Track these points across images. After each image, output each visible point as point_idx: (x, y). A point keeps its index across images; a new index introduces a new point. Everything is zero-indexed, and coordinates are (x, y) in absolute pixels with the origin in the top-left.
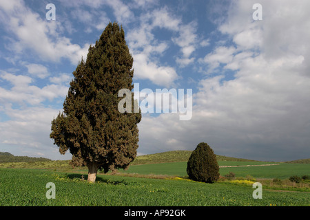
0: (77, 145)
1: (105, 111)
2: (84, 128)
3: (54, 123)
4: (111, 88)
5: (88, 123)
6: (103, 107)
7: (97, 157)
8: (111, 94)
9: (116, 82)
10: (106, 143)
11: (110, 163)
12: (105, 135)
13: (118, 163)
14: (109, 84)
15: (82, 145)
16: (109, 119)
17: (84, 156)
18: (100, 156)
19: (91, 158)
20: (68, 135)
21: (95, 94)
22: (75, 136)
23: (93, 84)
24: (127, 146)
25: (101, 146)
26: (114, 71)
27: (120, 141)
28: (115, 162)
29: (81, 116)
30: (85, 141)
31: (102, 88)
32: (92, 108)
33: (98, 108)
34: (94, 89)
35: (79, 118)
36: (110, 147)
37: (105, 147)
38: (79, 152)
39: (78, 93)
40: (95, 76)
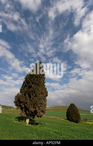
0: (23, 106)
1: (35, 92)
2: (27, 100)
3: (16, 97)
4: (37, 84)
5: (28, 97)
6: (34, 91)
7: (30, 112)
8: (37, 86)
9: (39, 82)
10: (34, 106)
11: (35, 115)
12: (34, 103)
13: (38, 115)
14: (37, 82)
15: (25, 106)
16: (36, 96)
17: (25, 111)
18: (32, 112)
19: (28, 112)
20: (20, 102)
21: (31, 86)
22: (23, 103)
23: (31, 82)
24: (42, 107)
25: (32, 107)
26: (38, 78)
27: (39, 105)
28: (37, 114)
29: (26, 95)
30: (26, 105)
31: (34, 84)
32: (30, 92)
33: (32, 92)
34: (31, 84)
35: (25, 95)
36: (35, 108)
37: (33, 108)
38: (24, 109)
39: (26, 85)
40: (32, 79)
